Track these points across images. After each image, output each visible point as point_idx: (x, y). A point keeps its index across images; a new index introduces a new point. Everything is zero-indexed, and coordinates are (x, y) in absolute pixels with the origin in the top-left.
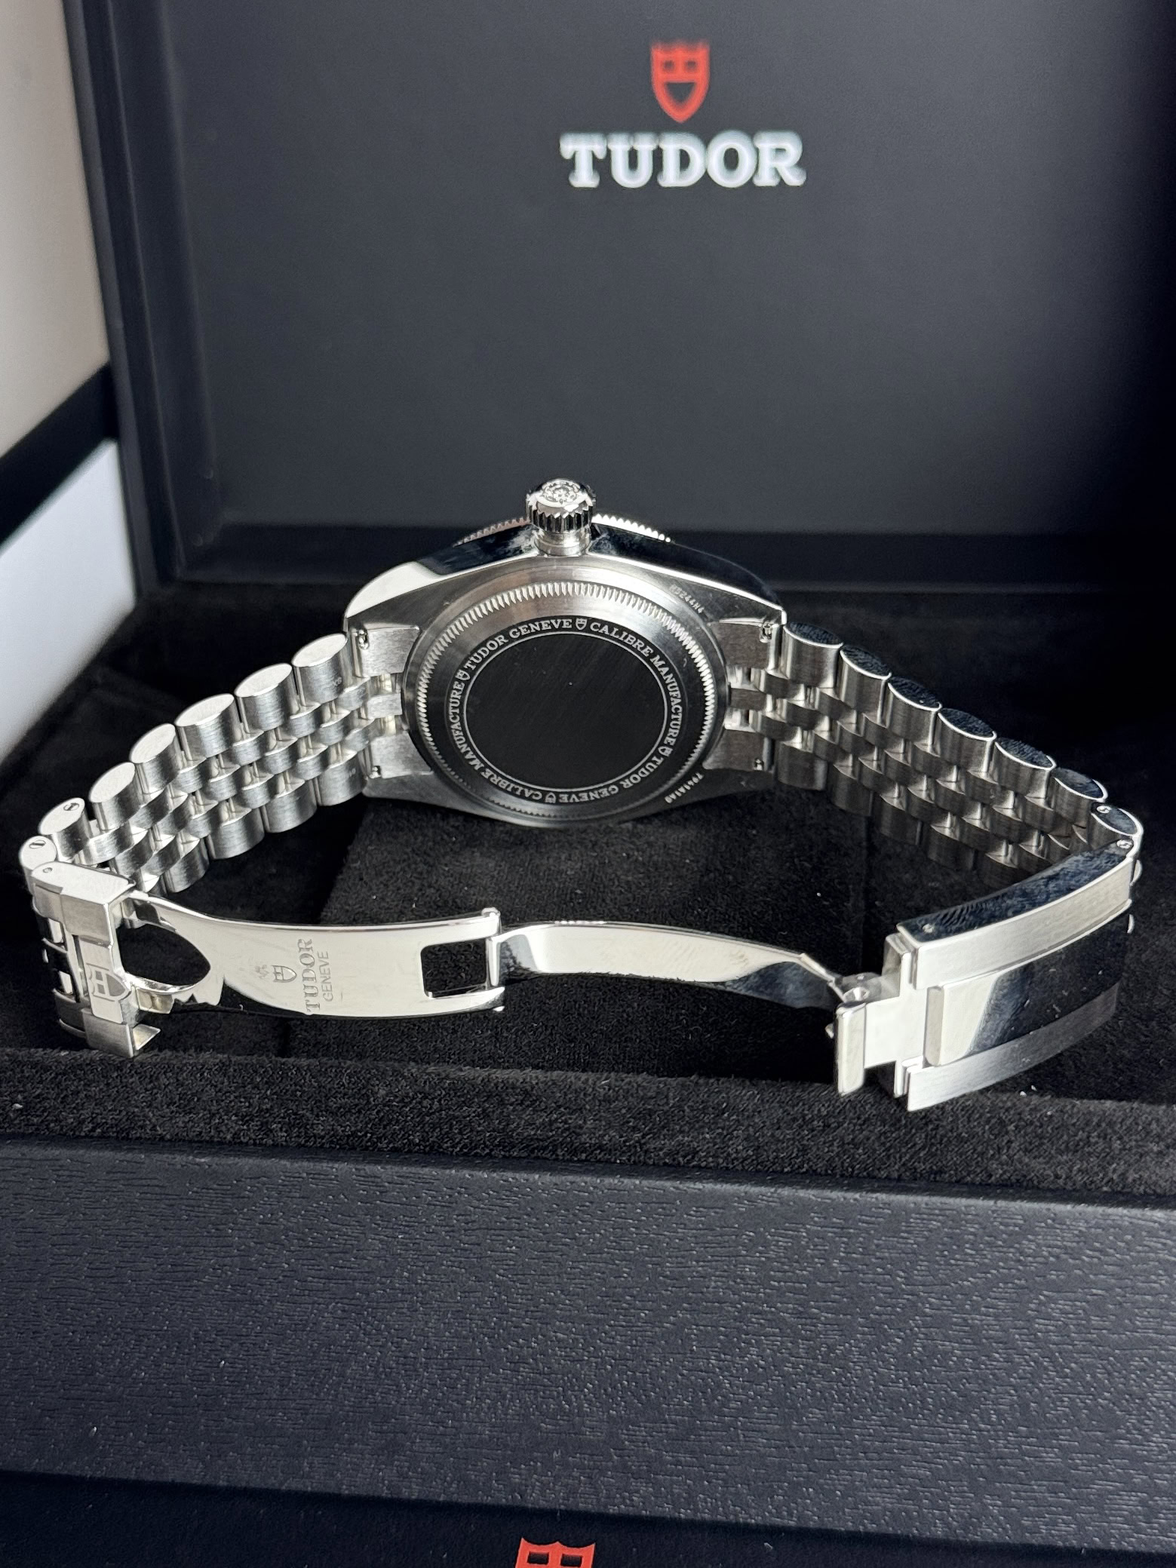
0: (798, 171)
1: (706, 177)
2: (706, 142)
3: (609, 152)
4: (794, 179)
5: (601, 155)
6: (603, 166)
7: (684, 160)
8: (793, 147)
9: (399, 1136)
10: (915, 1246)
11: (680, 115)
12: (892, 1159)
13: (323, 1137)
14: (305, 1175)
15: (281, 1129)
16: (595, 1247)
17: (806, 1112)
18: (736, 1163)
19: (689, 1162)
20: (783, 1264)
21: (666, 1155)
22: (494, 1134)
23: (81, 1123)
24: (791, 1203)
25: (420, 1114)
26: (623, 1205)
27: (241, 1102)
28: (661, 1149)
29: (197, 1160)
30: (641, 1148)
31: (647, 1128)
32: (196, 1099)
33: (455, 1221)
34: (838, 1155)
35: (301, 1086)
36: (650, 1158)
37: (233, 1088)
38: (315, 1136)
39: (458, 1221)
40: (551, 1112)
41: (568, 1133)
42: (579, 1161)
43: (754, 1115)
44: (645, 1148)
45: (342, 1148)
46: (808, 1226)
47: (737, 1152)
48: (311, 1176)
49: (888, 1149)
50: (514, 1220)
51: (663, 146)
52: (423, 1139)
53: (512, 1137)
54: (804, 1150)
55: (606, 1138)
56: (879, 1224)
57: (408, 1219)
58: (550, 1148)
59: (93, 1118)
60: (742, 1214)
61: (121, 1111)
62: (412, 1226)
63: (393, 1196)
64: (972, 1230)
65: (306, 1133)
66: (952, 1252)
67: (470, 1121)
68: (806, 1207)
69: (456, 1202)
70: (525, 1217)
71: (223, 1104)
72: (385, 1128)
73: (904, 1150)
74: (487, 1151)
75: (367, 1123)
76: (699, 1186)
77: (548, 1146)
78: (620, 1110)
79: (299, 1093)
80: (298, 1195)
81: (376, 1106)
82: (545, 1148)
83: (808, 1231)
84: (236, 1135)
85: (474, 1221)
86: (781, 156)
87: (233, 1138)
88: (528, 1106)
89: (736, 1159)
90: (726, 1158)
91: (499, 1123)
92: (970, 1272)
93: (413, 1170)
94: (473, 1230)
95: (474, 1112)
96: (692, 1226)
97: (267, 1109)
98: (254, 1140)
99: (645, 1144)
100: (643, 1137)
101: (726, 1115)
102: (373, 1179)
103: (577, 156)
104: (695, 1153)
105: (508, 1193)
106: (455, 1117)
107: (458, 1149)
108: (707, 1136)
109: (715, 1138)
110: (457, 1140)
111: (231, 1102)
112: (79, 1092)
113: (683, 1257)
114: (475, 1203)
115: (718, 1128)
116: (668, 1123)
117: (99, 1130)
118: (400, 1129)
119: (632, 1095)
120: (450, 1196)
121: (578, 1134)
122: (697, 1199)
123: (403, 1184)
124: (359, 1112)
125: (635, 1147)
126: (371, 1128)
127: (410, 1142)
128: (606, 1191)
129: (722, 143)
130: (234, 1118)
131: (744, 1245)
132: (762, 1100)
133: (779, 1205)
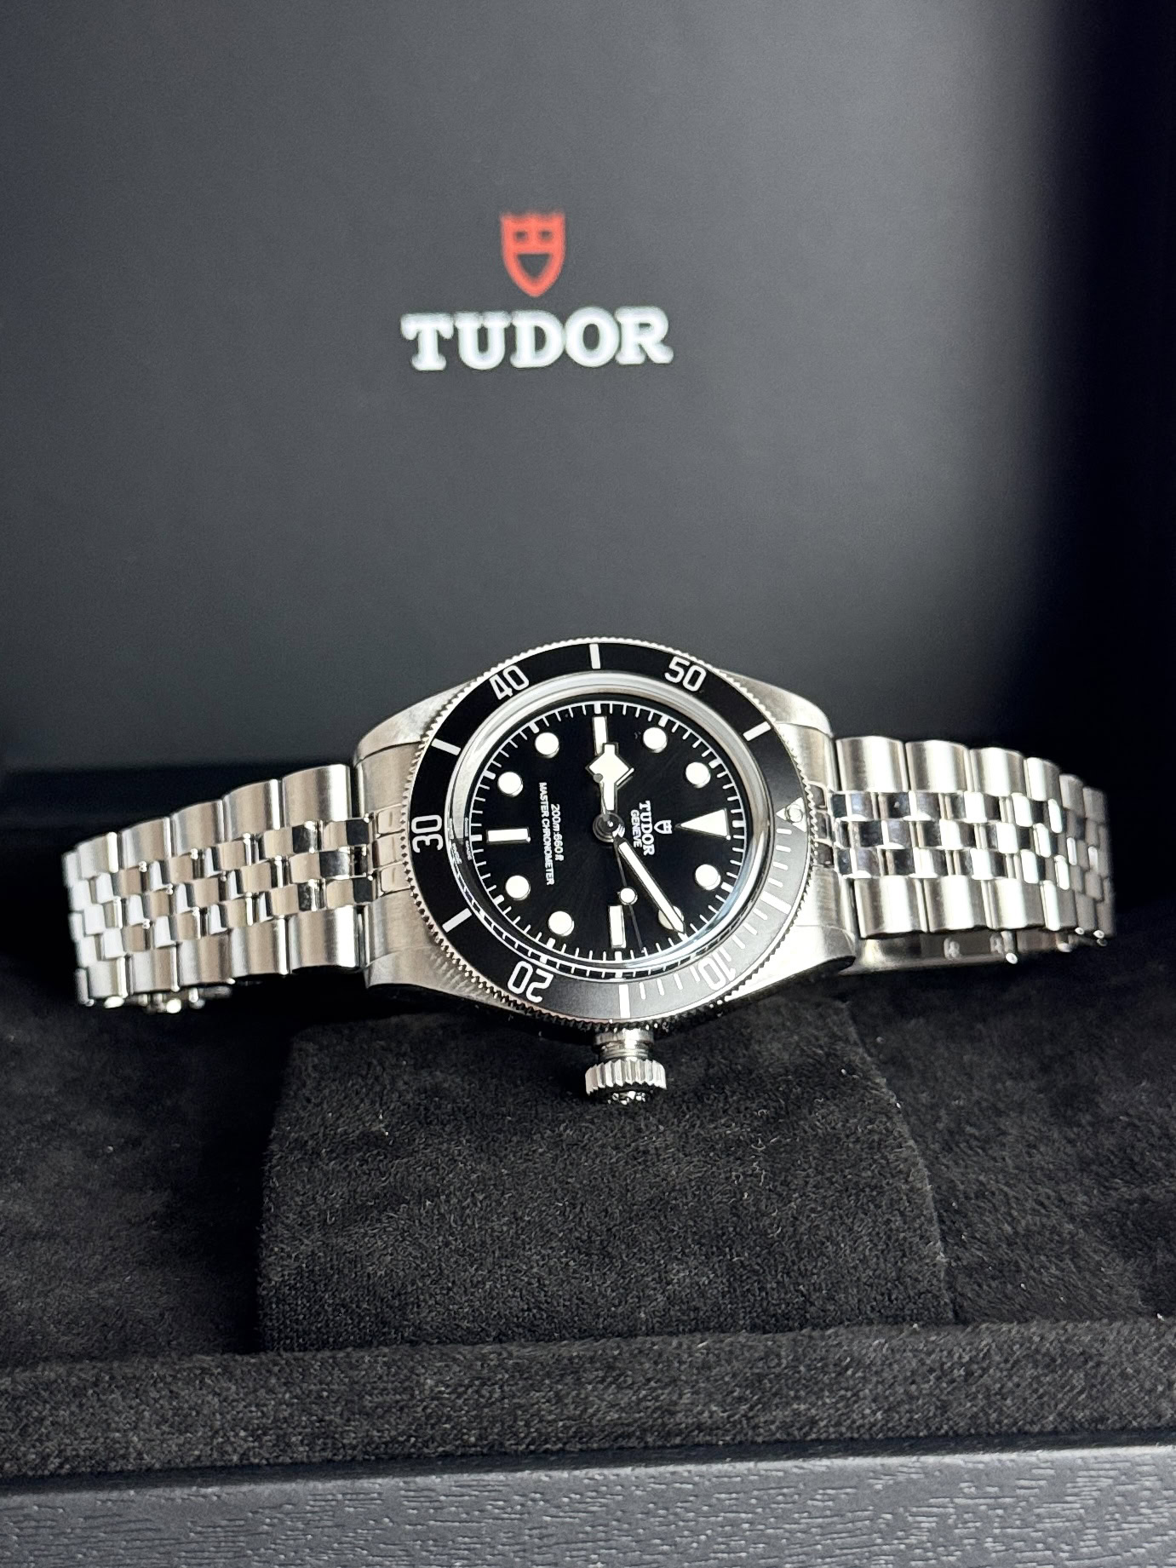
0: (664, 348)
1: (565, 355)
2: (563, 319)
3: (456, 330)
4: (662, 356)
5: (448, 334)
6: (449, 347)
7: (540, 338)
8: (658, 322)
9: (451, 1437)
10: (1082, 1511)
11: (533, 289)
12: (1046, 1408)
13: (354, 1448)
14: (340, 1497)
15: (302, 1441)
16: (698, 1554)
17: (944, 1360)
18: (862, 1431)
19: (806, 1434)
20: (926, 1550)
21: (778, 1428)
22: (568, 1423)
23: (45, 1458)
24: (937, 1473)
25: (477, 1406)
26: (734, 1495)
27: (251, 1412)
28: (773, 1422)
29: (203, 1491)
30: (748, 1423)
31: (756, 1397)
32: (194, 1413)
33: (527, 1538)
34: (982, 1409)
35: (327, 1384)
36: (759, 1435)
37: (241, 1395)
38: (344, 1446)
39: (530, 1536)
40: (639, 1388)
41: (659, 1412)
42: (677, 1446)
43: (882, 1370)
44: (753, 1423)
45: (379, 1459)
46: (957, 1500)
47: (864, 1417)
48: (349, 1497)
49: (1040, 1397)
50: (601, 1528)
51: (516, 323)
52: (480, 1438)
53: (590, 1424)
54: (944, 1408)
55: (706, 1414)
56: (1040, 1487)
57: (467, 1540)
58: (638, 1433)
59: (60, 1451)
60: (878, 1492)
61: (97, 1438)
62: (474, 1549)
63: (450, 1513)
64: (1148, 1484)
65: (334, 1444)
66: (1125, 1515)
67: (539, 1410)
68: (955, 1475)
69: (529, 1513)
70: (614, 1523)
71: (229, 1417)
72: (433, 1427)
73: (1060, 1396)
74: (560, 1445)
75: (411, 1424)
76: (825, 1462)
77: (634, 1432)
78: (723, 1378)
79: (325, 1394)
80: (330, 1523)
81: (422, 1401)
82: (630, 1436)
83: (956, 1507)
84: (243, 1456)
85: (552, 1535)
86: (646, 330)
87: (241, 1459)
88: (611, 1383)
89: (862, 1426)
90: (849, 1428)
91: (575, 1409)
92: (1146, 1536)
93: (473, 1476)
94: (549, 1546)
95: (544, 1397)
96: (818, 1514)
97: (285, 1418)
98: (267, 1459)
99: (752, 1417)
100: (751, 1409)
101: (849, 1372)
102: (426, 1493)
103: (420, 336)
104: (813, 1422)
105: (594, 1494)
106: (520, 1406)
107: (524, 1446)
108: (828, 1401)
109: (837, 1403)
110: (522, 1435)
111: (238, 1413)
112: (43, 1419)
113: (806, 1554)
114: (553, 1511)
115: (842, 1388)
116: (781, 1389)
117: (68, 1466)
118: (453, 1428)
119: (736, 1358)
120: (522, 1505)
121: (673, 1414)
122: (824, 1480)
123: (462, 1496)
124: (401, 1409)
125: (740, 1422)
126: (415, 1431)
127: (466, 1444)
128: (714, 1480)
129: (581, 320)
130: (242, 1434)
131: (880, 1531)
132: (892, 1350)
133: (922, 1476)
